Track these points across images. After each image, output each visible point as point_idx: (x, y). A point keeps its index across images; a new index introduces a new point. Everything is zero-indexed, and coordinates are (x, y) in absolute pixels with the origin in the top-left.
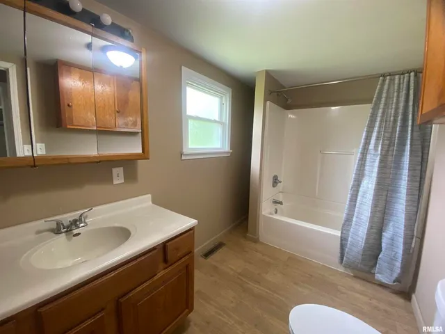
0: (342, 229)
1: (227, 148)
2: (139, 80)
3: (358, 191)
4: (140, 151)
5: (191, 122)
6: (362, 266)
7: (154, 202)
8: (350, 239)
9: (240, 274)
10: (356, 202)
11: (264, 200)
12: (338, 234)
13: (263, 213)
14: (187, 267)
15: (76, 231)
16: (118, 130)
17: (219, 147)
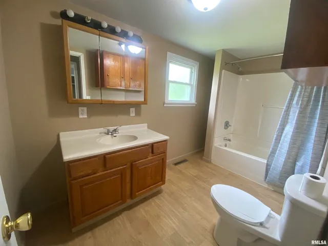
0: (268, 158)
1: (193, 101)
2: (144, 59)
3: (282, 133)
4: (143, 100)
5: (171, 84)
6: (279, 183)
7: (148, 128)
8: (273, 165)
9: (195, 176)
10: (280, 140)
11: (216, 136)
12: (265, 161)
13: (215, 145)
14: (163, 159)
15: (115, 135)
16: (131, 89)
17: (188, 100)
